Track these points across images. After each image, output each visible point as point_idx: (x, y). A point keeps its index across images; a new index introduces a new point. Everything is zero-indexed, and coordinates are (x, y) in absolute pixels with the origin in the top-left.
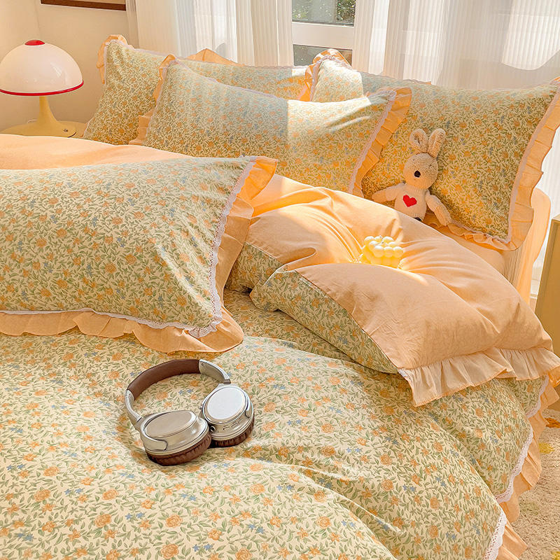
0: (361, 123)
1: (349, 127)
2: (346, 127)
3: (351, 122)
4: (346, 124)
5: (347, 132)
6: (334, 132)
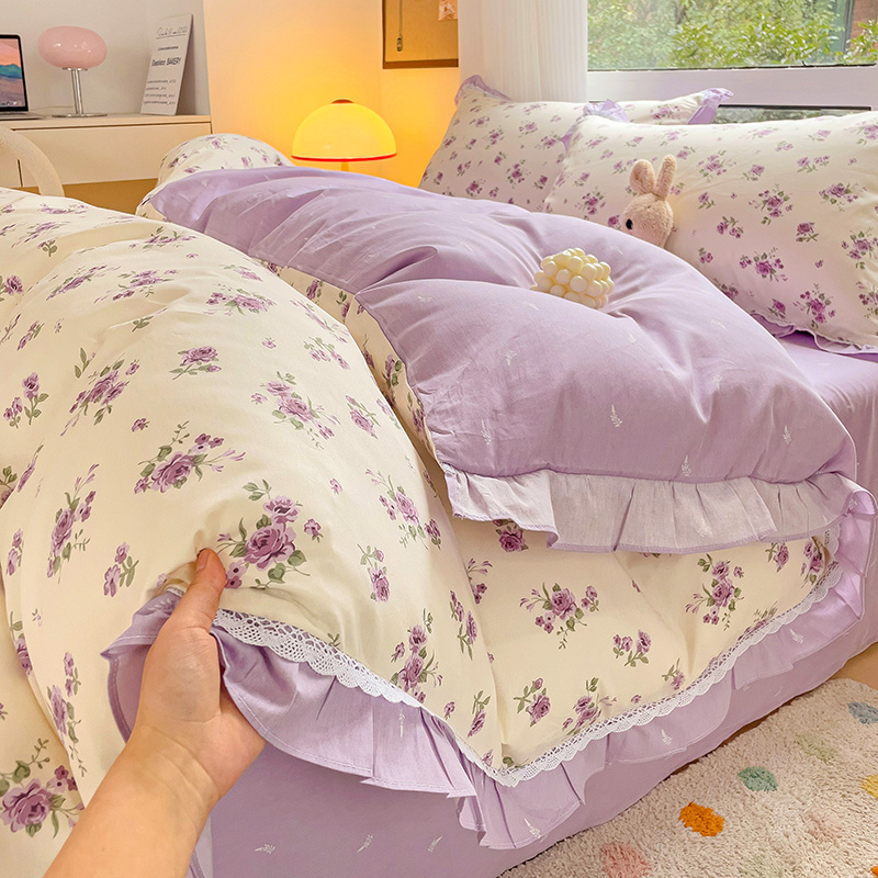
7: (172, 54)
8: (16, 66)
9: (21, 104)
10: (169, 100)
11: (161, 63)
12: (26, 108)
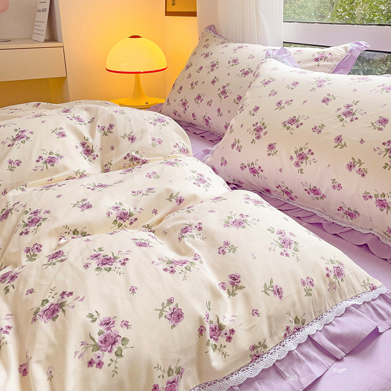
7: (44, 6)
10: (42, 33)
11: (40, 11)
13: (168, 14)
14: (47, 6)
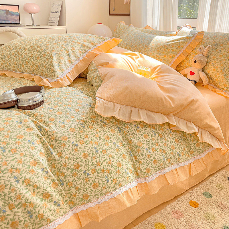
0: (180, 43)
1: (174, 43)
2: (173, 43)
3: (176, 42)
4: (173, 42)
5: (173, 45)
6: (167, 45)
7: (57, 10)
8: (18, 13)
9: (19, 22)
10: (56, 22)
11: (54, 13)
12: (20, 23)
13: (110, 15)
14: (59, 10)
